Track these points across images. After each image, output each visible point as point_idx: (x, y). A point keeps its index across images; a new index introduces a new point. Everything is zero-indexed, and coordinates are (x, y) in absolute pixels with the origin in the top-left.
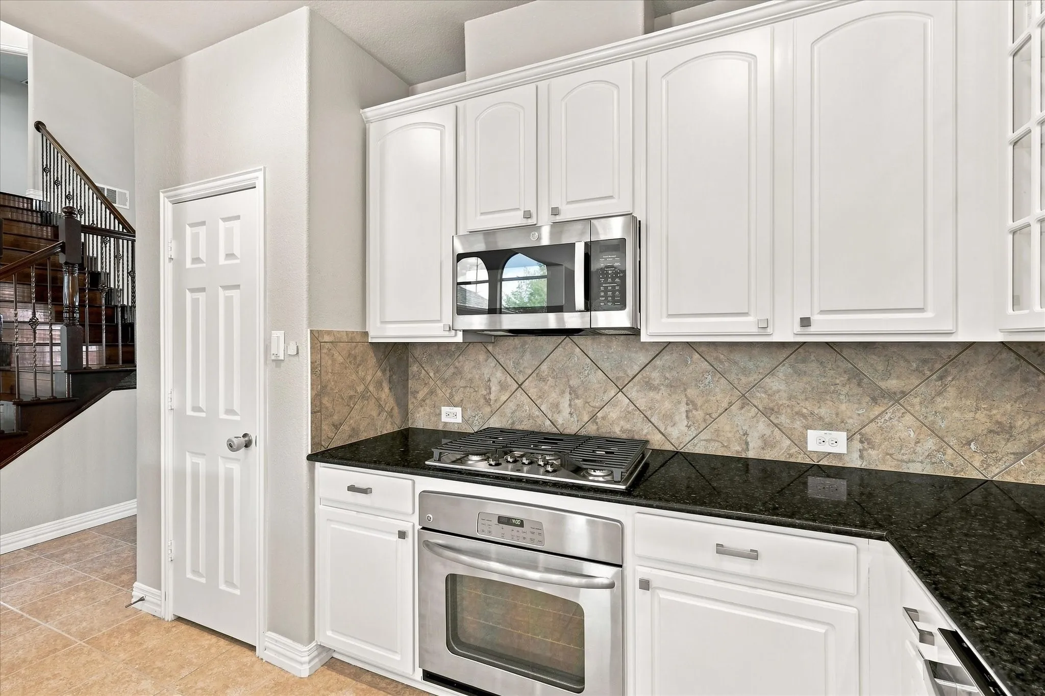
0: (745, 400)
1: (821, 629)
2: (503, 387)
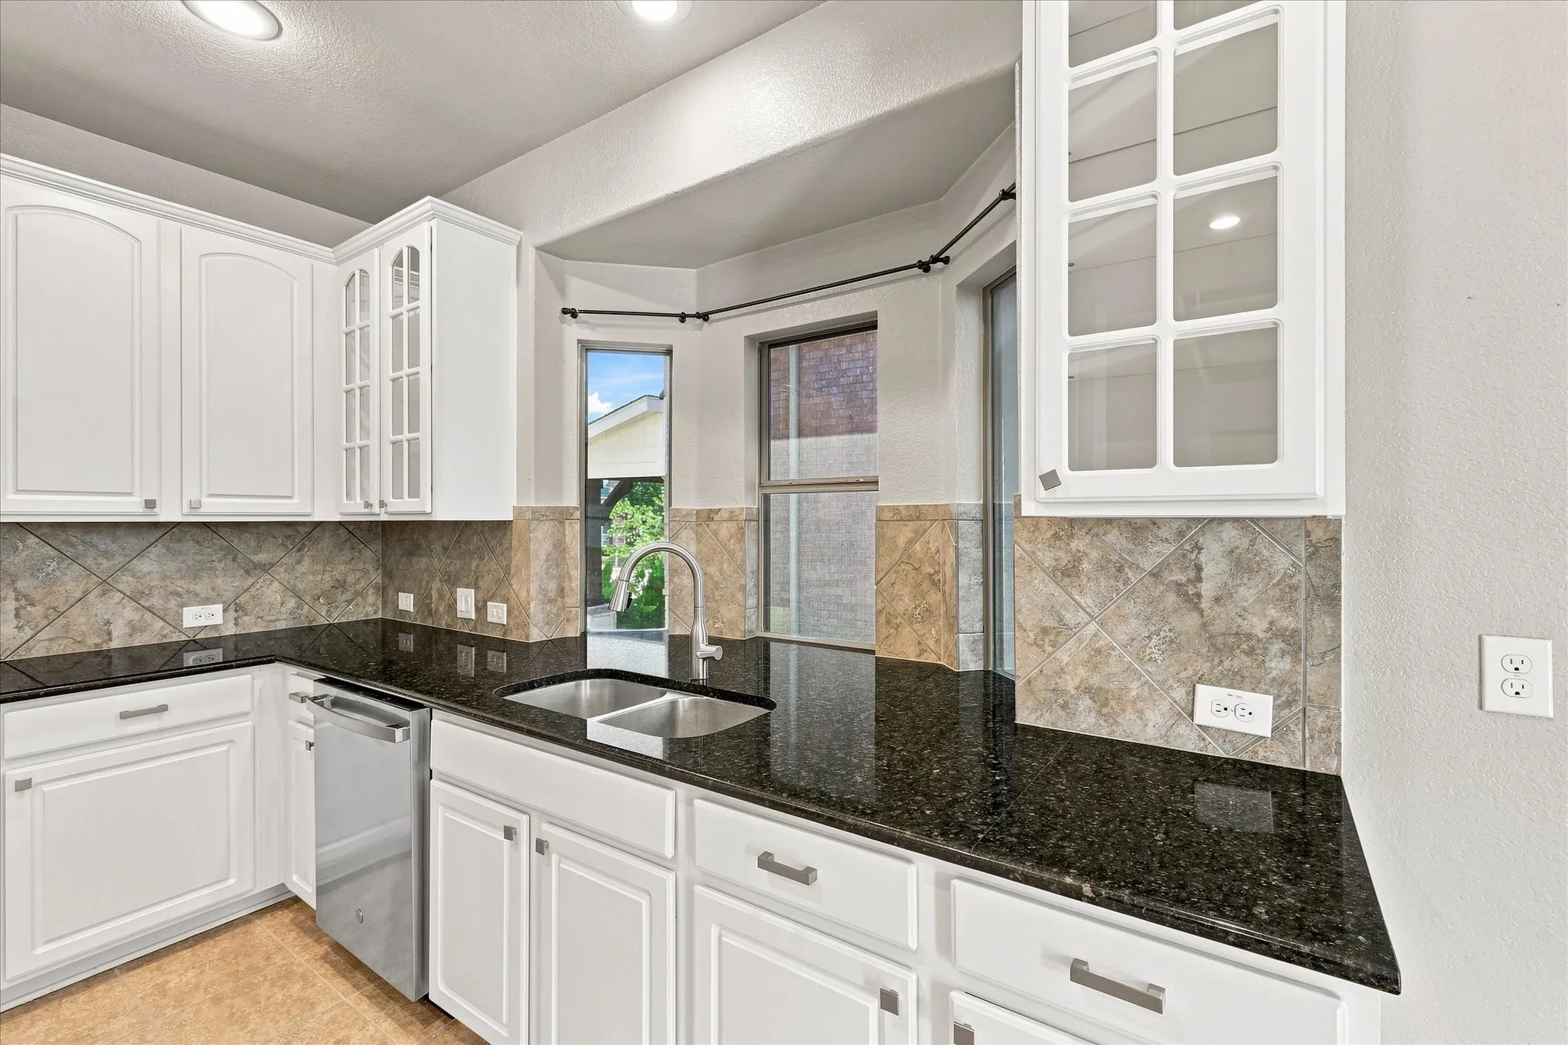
1: (224, 748)
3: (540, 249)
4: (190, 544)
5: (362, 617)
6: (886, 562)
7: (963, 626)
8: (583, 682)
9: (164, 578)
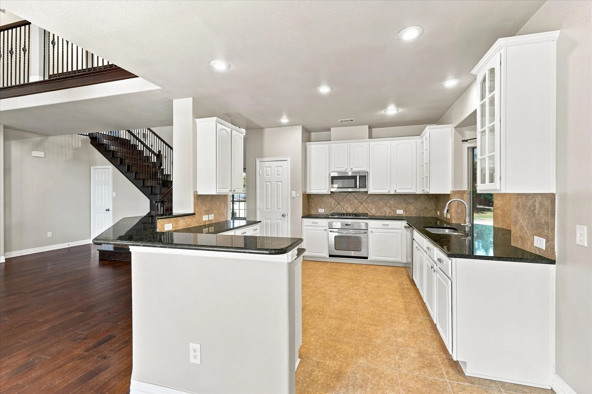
0: (386, 205)
1: (397, 234)
2: (334, 204)
3: (455, 128)
4: (398, 198)
5: (431, 216)
9: (394, 204)
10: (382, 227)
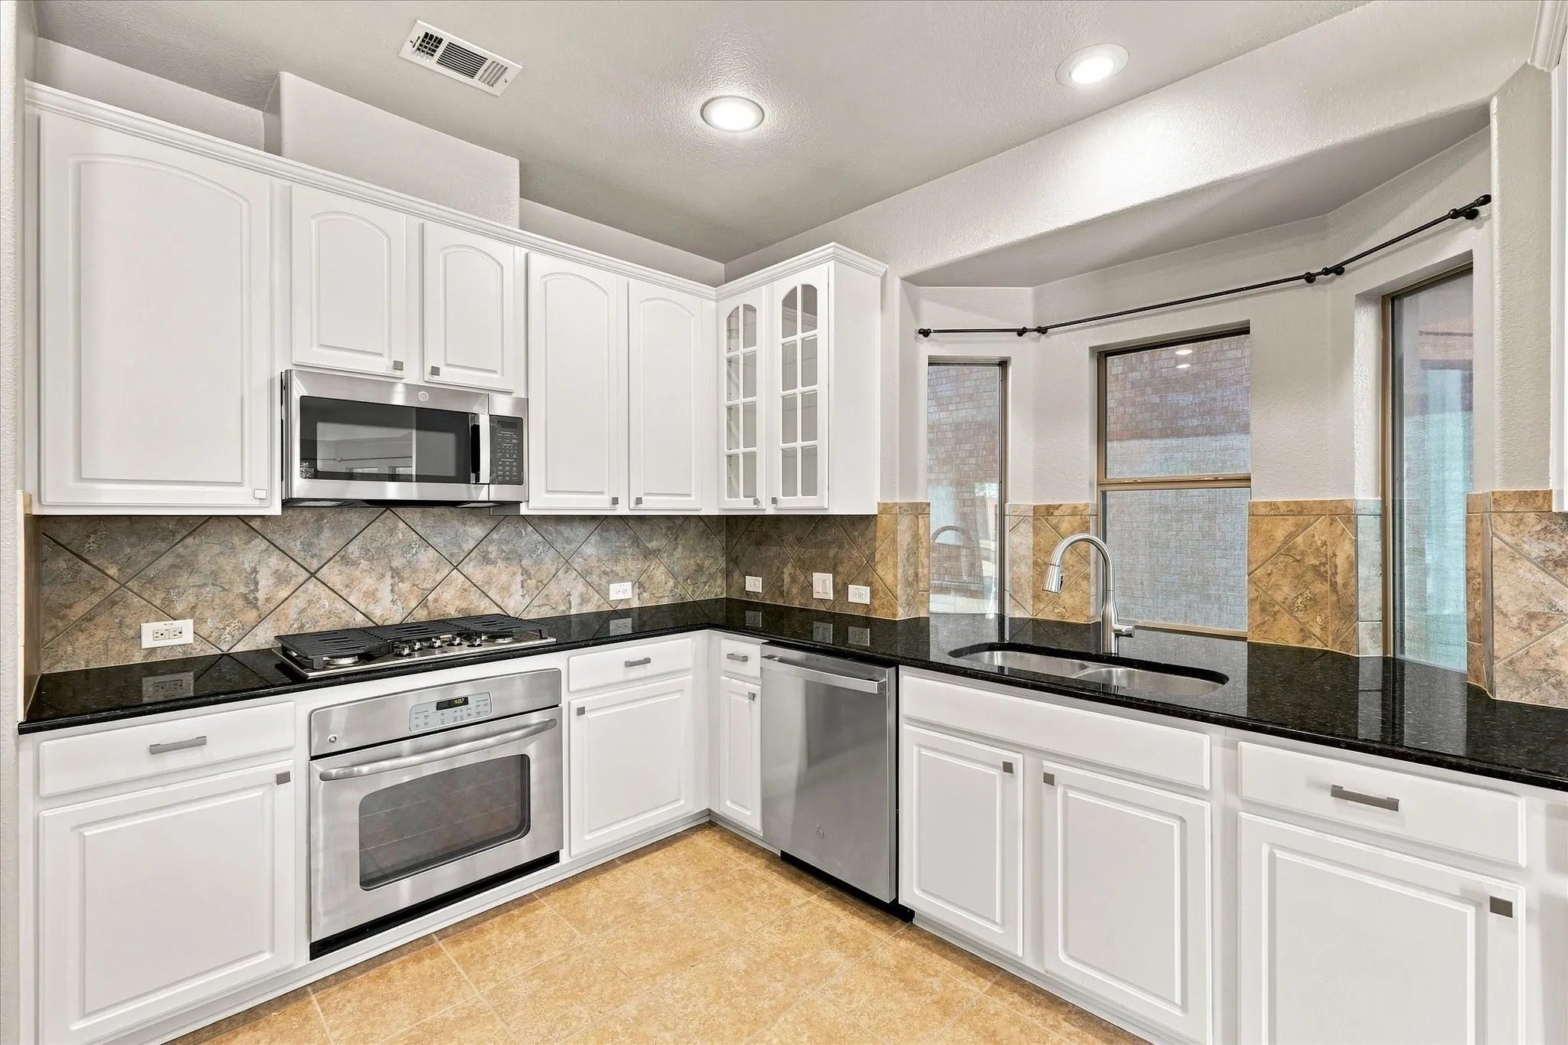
0: (568, 565)
2: (281, 578)
3: (904, 279)
4: (613, 534)
5: (713, 597)
6: (1262, 553)
7: (1362, 614)
8: (995, 652)
9: (599, 560)
10: (621, 674)
